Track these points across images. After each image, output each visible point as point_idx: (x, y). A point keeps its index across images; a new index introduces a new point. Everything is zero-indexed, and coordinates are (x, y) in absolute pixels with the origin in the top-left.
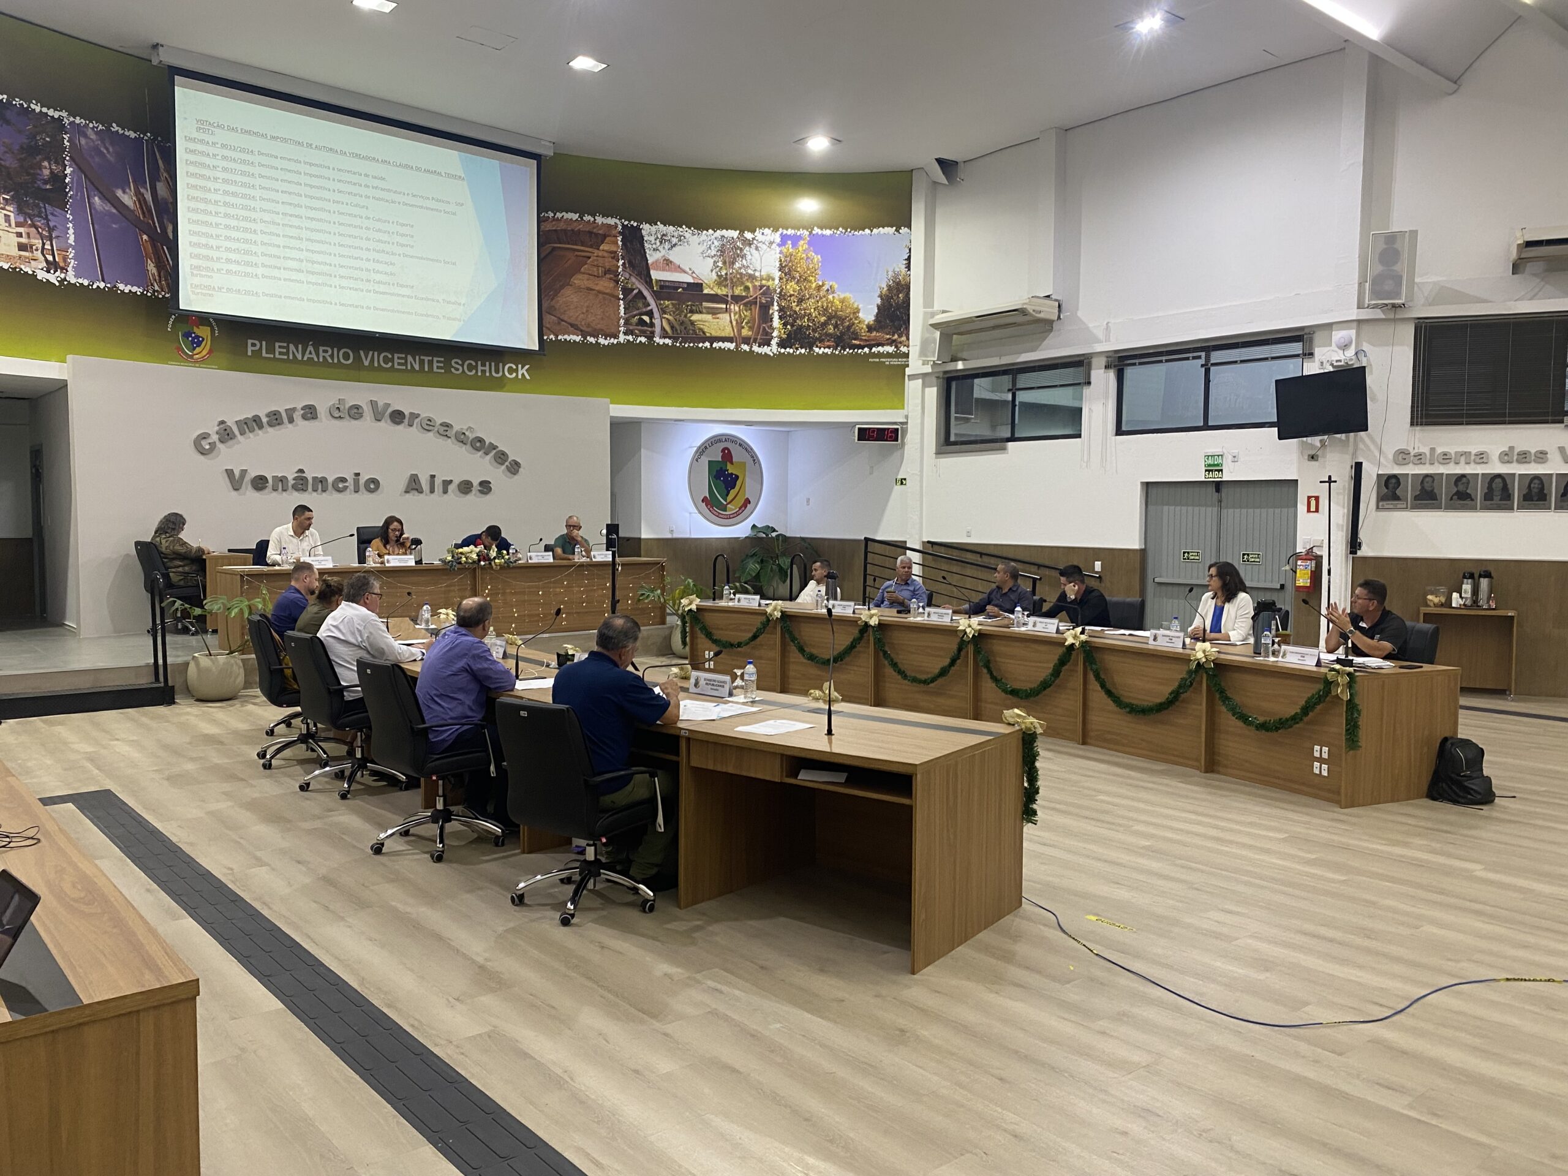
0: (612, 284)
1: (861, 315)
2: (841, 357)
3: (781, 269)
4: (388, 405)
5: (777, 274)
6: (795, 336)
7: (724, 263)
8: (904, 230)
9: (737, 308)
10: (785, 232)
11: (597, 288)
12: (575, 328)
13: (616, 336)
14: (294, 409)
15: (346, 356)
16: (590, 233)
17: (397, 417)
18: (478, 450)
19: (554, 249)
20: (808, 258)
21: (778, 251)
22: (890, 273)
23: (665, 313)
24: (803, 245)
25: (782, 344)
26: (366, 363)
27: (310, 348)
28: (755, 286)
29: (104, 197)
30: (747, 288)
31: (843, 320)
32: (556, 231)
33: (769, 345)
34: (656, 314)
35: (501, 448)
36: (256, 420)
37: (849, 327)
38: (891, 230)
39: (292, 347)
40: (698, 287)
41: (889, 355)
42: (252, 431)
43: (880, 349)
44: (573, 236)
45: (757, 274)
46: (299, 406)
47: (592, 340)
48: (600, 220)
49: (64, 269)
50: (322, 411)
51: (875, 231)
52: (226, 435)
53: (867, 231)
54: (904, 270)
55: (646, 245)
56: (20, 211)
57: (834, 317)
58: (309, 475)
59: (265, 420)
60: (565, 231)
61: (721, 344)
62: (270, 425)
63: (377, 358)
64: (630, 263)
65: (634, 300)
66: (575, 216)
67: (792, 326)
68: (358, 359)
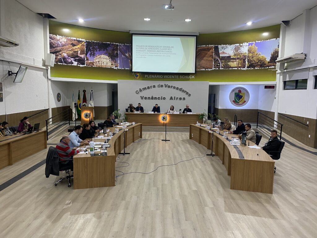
0: (212, 58)
1: (266, 60)
2: (261, 69)
3: (248, 51)
4: (167, 85)
5: (247, 52)
6: (251, 65)
7: (236, 51)
8: (278, 39)
9: (238, 60)
10: (250, 43)
11: (209, 59)
12: (204, 68)
13: (212, 69)
14: (151, 86)
15: (161, 77)
16: (208, 49)
17: (169, 87)
18: (183, 92)
19: (200, 53)
20: (255, 48)
21: (248, 47)
22: (274, 49)
23: (222, 63)
24: (254, 45)
25: (248, 67)
26: (165, 77)
27: (155, 76)
28: (242, 55)
29: (124, 55)
30: (240, 56)
31: (262, 61)
32: (201, 49)
33: (245, 68)
34: (220, 63)
35: (187, 91)
36: (145, 88)
37: (263, 63)
38: (275, 39)
39: (152, 76)
40: (230, 57)
41: (273, 68)
42: (145, 90)
43: (271, 67)
44: (204, 50)
45: (243, 53)
46: (152, 86)
47: (207, 70)
48: (210, 46)
49: (118, 67)
50: (156, 86)
51: (271, 40)
52: (141, 90)
53: (269, 40)
54: (277, 48)
55: (219, 49)
56: (112, 59)
57: (260, 61)
58: (154, 97)
59: (147, 88)
60: (203, 49)
61: (234, 68)
62: (148, 89)
63: (167, 76)
64: (216, 54)
65: (216, 61)
66: (205, 46)
67: (250, 63)
68: (163, 77)
